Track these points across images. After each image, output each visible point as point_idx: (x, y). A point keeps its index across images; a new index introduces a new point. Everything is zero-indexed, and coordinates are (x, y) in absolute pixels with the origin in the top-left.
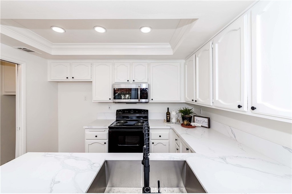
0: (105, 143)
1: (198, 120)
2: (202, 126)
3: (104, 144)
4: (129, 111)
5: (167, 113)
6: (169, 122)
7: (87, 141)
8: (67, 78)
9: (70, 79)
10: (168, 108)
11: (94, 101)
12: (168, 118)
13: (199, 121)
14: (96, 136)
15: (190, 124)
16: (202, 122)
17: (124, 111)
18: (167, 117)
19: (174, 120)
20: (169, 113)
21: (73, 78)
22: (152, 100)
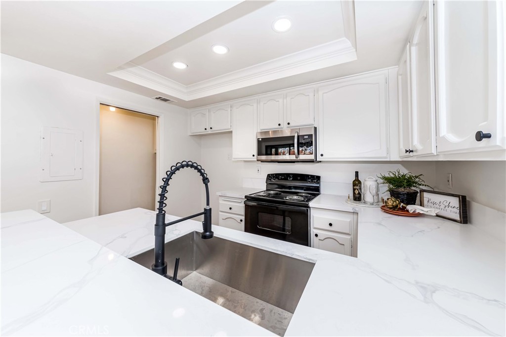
0: (241, 221)
1: (432, 200)
2: (437, 216)
3: (239, 221)
4: (286, 176)
5: (354, 181)
6: (360, 200)
7: (220, 213)
8: (206, 129)
9: (209, 131)
10: (357, 173)
11: (234, 159)
12: (357, 192)
13: (434, 203)
14: (230, 208)
15: (406, 208)
16: (442, 207)
17: (276, 176)
18: (354, 190)
19: (368, 197)
20: (360, 182)
21: (211, 128)
22: (322, 155)
